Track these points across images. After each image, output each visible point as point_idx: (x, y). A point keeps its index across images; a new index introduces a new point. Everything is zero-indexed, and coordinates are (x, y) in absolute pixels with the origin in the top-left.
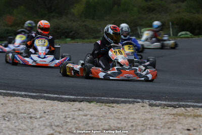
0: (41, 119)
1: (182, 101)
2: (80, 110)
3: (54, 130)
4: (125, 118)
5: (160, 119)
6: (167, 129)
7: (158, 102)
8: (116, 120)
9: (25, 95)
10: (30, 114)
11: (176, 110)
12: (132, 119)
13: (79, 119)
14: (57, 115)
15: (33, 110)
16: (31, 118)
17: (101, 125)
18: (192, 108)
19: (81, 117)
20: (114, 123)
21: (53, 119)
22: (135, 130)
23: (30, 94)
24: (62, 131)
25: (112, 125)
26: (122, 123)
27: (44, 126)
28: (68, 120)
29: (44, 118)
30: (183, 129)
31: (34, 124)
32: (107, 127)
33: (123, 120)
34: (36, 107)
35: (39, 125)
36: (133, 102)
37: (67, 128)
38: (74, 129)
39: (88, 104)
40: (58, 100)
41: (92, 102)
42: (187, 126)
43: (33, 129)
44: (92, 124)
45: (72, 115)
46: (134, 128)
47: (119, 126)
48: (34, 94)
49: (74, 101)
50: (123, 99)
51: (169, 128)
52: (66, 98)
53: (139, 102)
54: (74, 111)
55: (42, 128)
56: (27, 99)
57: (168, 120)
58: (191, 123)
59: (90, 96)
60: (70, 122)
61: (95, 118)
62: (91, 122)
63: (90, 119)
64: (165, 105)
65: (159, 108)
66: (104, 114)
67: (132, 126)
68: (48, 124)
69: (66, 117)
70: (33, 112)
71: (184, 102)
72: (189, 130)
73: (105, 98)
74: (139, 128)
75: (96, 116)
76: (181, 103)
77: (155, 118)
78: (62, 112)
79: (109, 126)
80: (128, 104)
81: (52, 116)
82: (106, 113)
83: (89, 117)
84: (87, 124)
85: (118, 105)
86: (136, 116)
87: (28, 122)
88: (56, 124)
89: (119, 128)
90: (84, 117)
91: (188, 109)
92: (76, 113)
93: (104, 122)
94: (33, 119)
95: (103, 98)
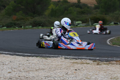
0: (8, 65)
1: (80, 56)
2: (27, 61)
3: (12, 70)
4: (48, 64)
5: (65, 65)
6: (66, 70)
7: (69, 57)
8: (43, 65)
9: (8, 53)
10: (3, 62)
11: (77, 60)
12: (51, 65)
13: (26, 65)
14: (16, 63)
15: (5, 61)
16: (3, 64)
17: (36, 68)
18: (84, 60)
19: (27, 64)
20: (42, 67)
21: (13, 65)
22: (50, 70)
23: (10, 53)
24: (16, 71)
25: (41, 68)
26: (46, 67)
27: (8, 68)
28: (21, 65)
29: (9, 65)
30: (74, 70)
31: (4, 67)
32: (37, 69)
33: (47, 65)
34: (7, 59)
35: (6, 68)
36: (57, 57)
37: (19, 69)
38: (22, 70)
39: (36, 58)
40: (23, 56)
41: (38, 57)
42: (76, 68)
43: (2, 70)
44: (31, 67)
45: (23, 63)
46: (50, 69)
47: (44, 68)
48: (12, 53)
49: (30, 56)
50: (53, 56)
51: (67, 69)
52: (26, 55)
53: (60, 57)
54: (25, 61)
55: (7, 69)
56: (8, 55)
57: (68, 65)
58: (79, 67)
59: (38, 54)
60: (21, 66)
61: (34, 64)
62: (31, 66)
63: (31, 65)
64: (72, 58)
65: (69, 59)
66: (39, 62)
67: (50, 68)
68: (10, 67)
69: (20, 64)
70: (5, 62)
71: (81, 57)
72: (76, 70)
73: (45, 55)
74: (53, 69)
75: (35, 63)
76: (79, 57)
77: (63, 64)
78: (19, 61)
79: (39, 68)
80: (54, 58)
81: (13, 63)
82: (40, 62)
83: (31, 64)
84: (29, 67)
85: (50, 58)
86: (54, 64)
87: (1, 66)
88: (14, 67)
89: (43, 69)
90: (28, 64)
91: (82, 60)
92: (25, 62)
93: (38, 66)
94: (4, 65)
95: (43, 55)
